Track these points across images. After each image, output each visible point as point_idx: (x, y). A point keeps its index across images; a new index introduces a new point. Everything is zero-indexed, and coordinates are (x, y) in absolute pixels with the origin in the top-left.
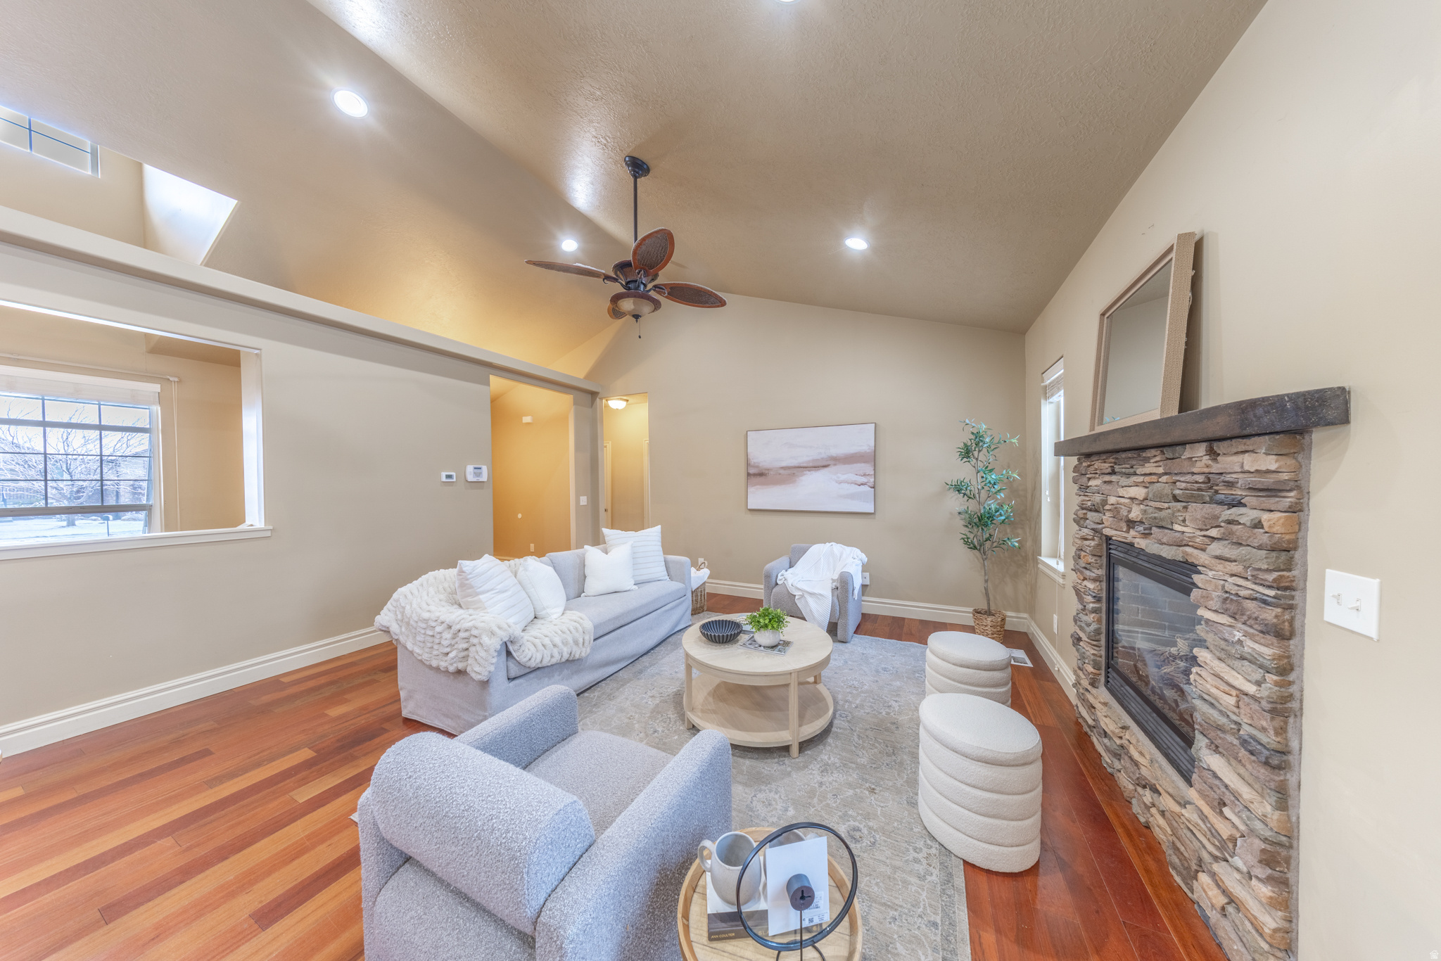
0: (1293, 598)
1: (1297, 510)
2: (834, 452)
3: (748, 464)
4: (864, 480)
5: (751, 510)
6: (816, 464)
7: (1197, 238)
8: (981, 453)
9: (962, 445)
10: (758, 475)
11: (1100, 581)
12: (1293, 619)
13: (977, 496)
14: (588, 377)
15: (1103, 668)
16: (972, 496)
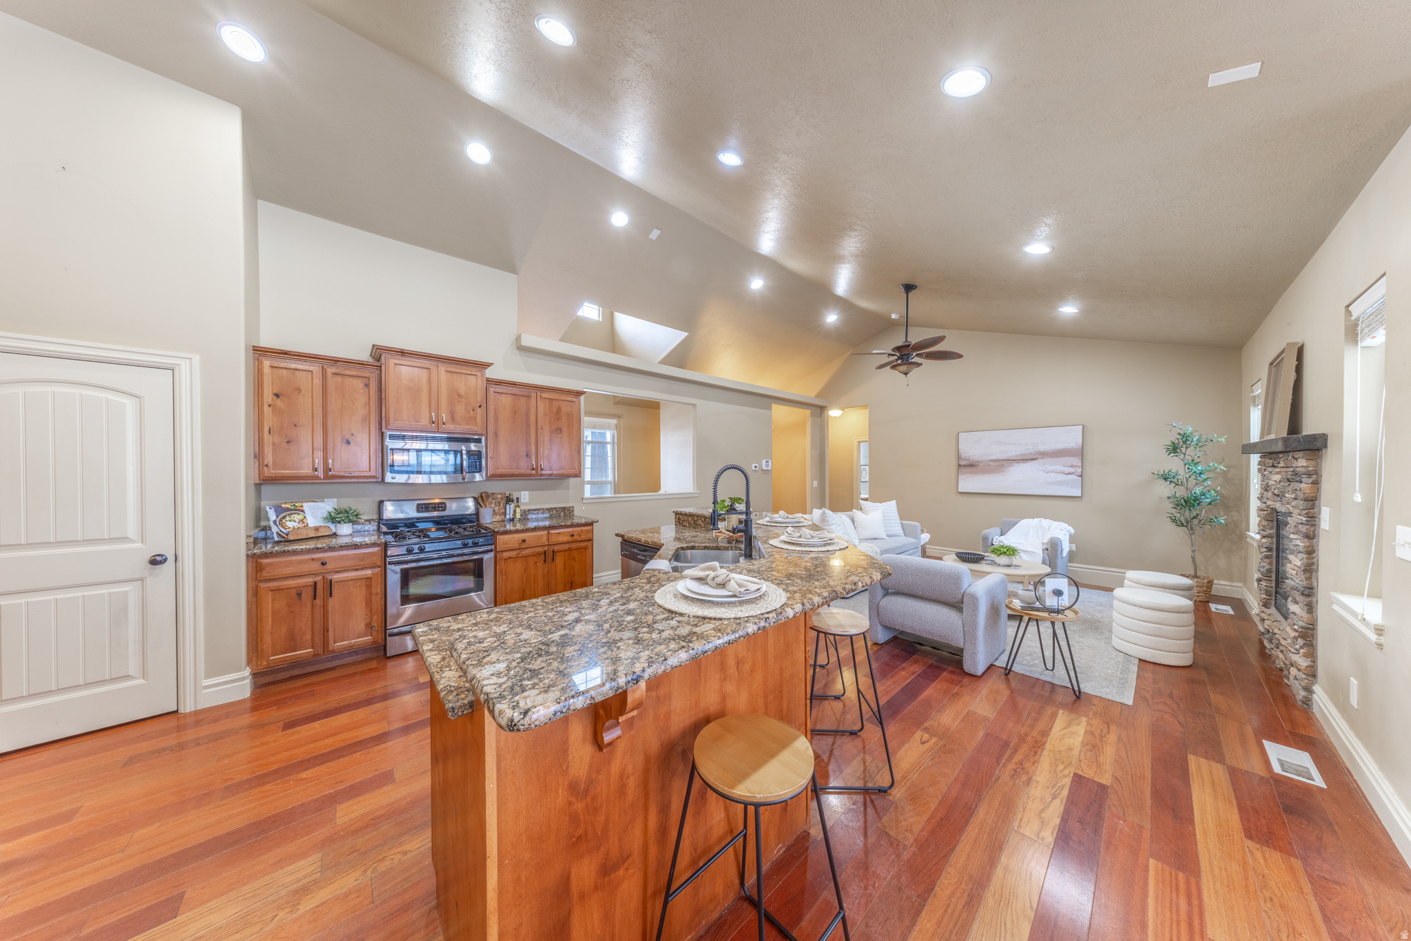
0: (1315, 521)
1: (1316, 483)
2: (1042, 448)
3: (959, 458)
4: (1072, 470)
5: (960, 493)
6: (1024, 458)
7: (1299, 345)
8: (1188, 450)
9: (1169, 443)
10: (968, 466)
11: (1272, 537)
12: (1315, 530)
13: (1186, 483)
14: (818, 396)
15: (1274, 594)
16: (1180, 483)
